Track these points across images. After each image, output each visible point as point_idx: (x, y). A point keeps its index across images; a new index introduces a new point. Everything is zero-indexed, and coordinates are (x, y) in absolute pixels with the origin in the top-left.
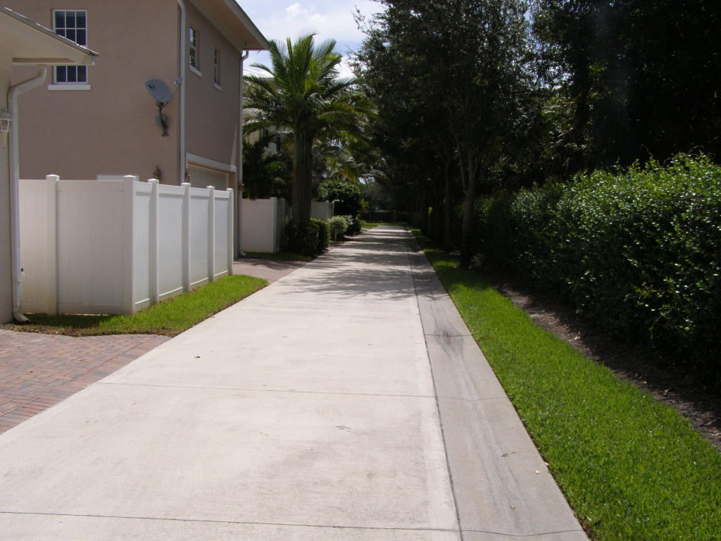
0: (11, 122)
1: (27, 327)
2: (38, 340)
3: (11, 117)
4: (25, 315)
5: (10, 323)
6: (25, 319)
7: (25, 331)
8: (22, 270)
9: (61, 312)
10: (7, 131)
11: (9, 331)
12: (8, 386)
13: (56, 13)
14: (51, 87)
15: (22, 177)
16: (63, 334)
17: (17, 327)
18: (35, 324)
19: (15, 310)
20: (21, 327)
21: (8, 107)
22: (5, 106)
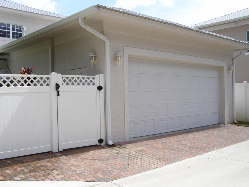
0: (233, 68)
1: (237, 124)
2: (240, 128)
3: (233, 66)
4: (237, 121)
5: (232, 123)
6: (237, 122)
7: (236, 125)
8: (236, 108)
9: (247, 121)
10: (232, 70)
11: (232, 125)
12: (231, 137)
13: (247, 31)
14: (246, 54)
15: (236, 82)
16: (247, 127)
17: (234, 124)
18: (239, 124)
19: (234, 119)
20: (235, 124)
21: (232, 64)
22: (231, 64)
